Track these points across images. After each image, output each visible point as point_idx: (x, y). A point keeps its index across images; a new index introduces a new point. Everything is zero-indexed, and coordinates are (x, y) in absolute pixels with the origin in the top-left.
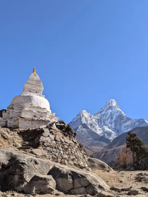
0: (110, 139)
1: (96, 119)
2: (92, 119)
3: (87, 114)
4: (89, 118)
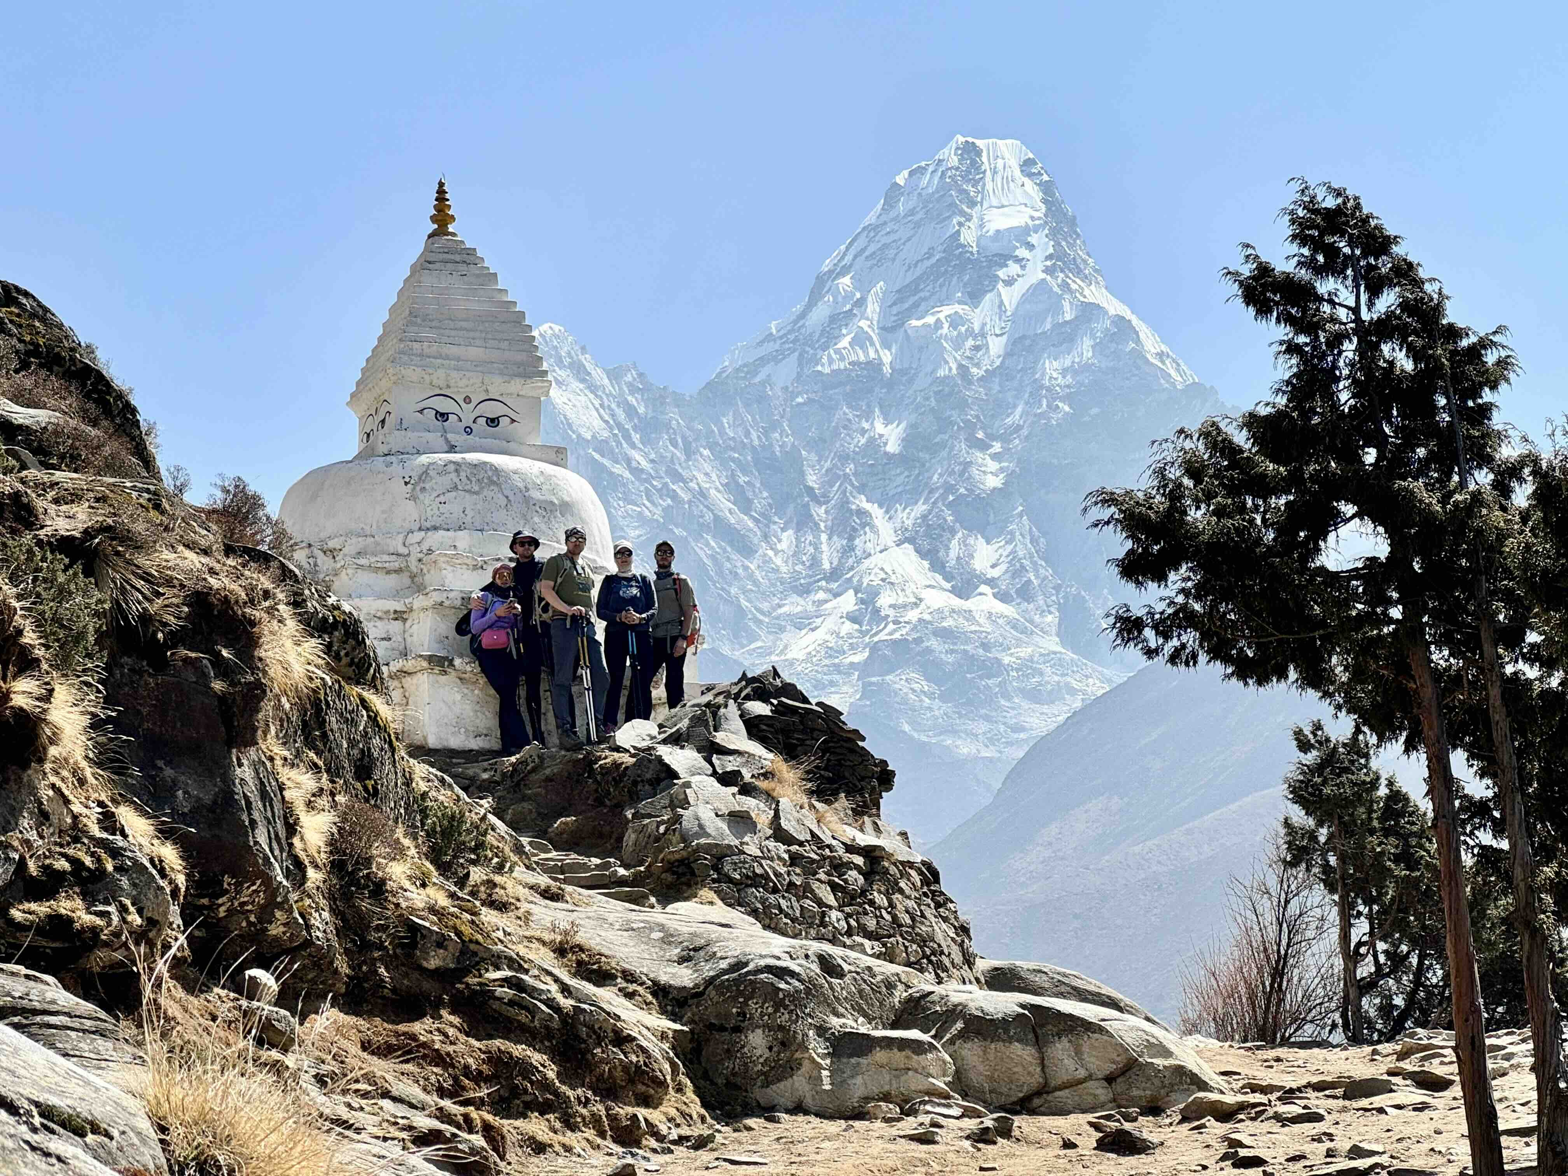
0: (964, 747)
1: (733, 460)
2: (677, 467)
3: (589, 388)
4: (633, 446)
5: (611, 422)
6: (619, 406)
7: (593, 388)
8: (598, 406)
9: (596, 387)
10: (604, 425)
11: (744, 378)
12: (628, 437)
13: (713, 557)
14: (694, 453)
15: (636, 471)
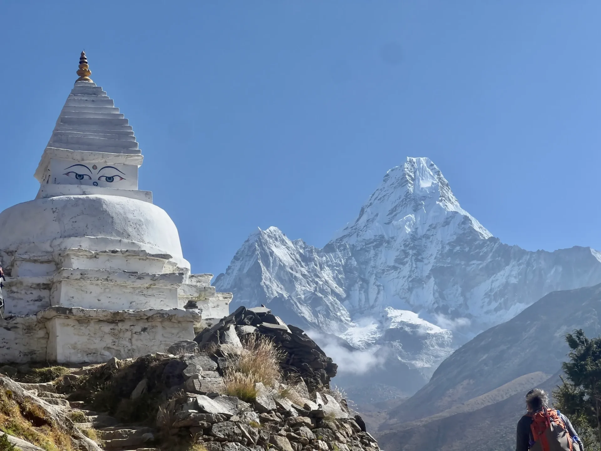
0: (419, 364)
1: (336, 270)
2: (317, 273)
3: (287, 248)
4: (302, 266)
5: (295, 259)
6: (297, 254)
7: (288, 248)
8: (290, 254)
9: (289, 247)
10: (292, 260)
11: (339, 242)
12: (301, 264)
13: (331, 303)
14: (323, 268)
15: (304, 275)
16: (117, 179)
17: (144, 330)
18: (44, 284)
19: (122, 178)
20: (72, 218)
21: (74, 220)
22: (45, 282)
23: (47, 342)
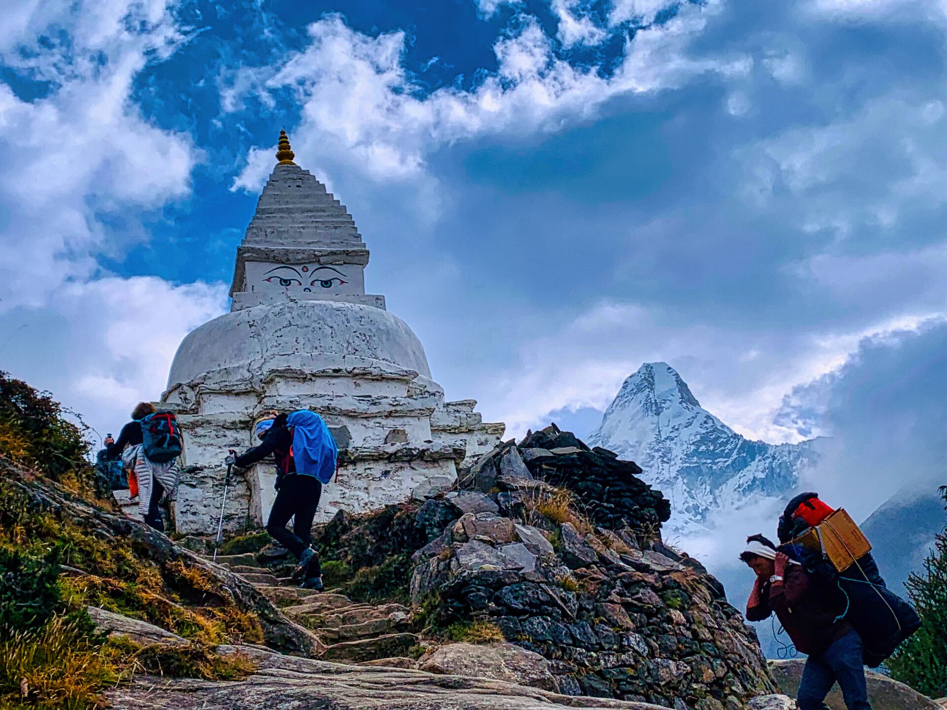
16: (336, 283)
17: (386, 473)
18: (241, 422)
19: (343, 282)
20: (276, 331)
21: (279, 334)
22: (243, 419)
23: (249, 501)
